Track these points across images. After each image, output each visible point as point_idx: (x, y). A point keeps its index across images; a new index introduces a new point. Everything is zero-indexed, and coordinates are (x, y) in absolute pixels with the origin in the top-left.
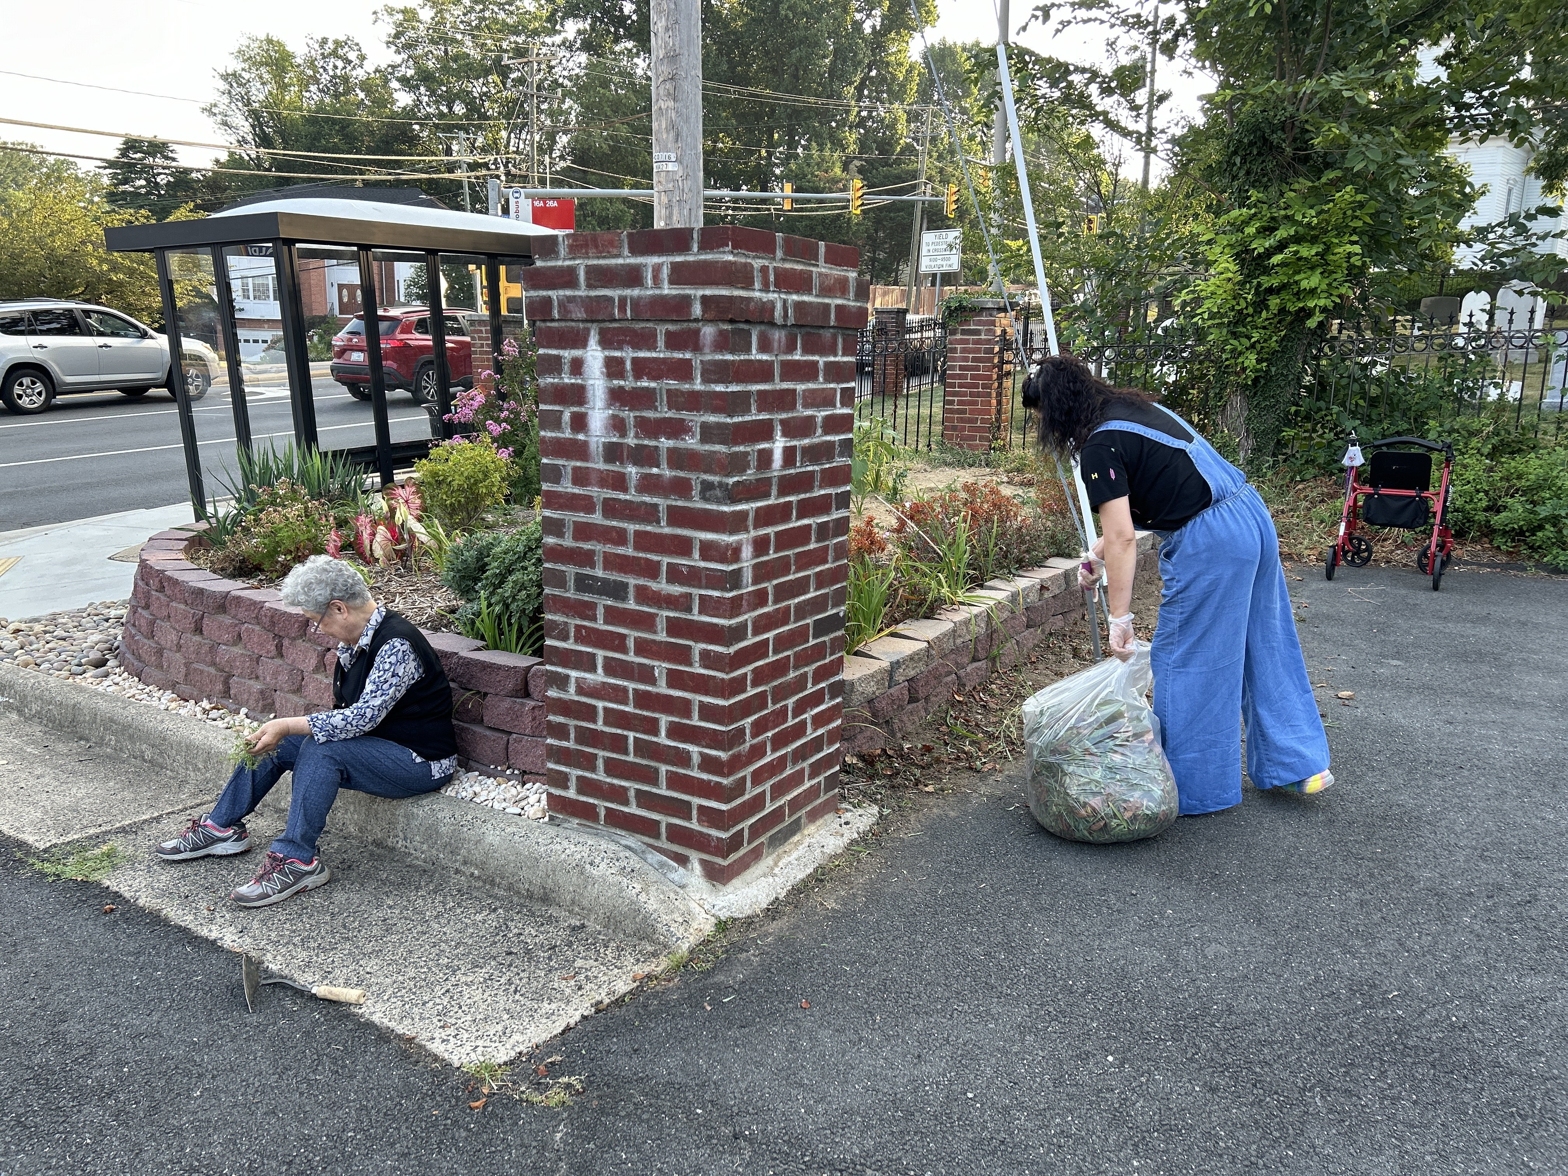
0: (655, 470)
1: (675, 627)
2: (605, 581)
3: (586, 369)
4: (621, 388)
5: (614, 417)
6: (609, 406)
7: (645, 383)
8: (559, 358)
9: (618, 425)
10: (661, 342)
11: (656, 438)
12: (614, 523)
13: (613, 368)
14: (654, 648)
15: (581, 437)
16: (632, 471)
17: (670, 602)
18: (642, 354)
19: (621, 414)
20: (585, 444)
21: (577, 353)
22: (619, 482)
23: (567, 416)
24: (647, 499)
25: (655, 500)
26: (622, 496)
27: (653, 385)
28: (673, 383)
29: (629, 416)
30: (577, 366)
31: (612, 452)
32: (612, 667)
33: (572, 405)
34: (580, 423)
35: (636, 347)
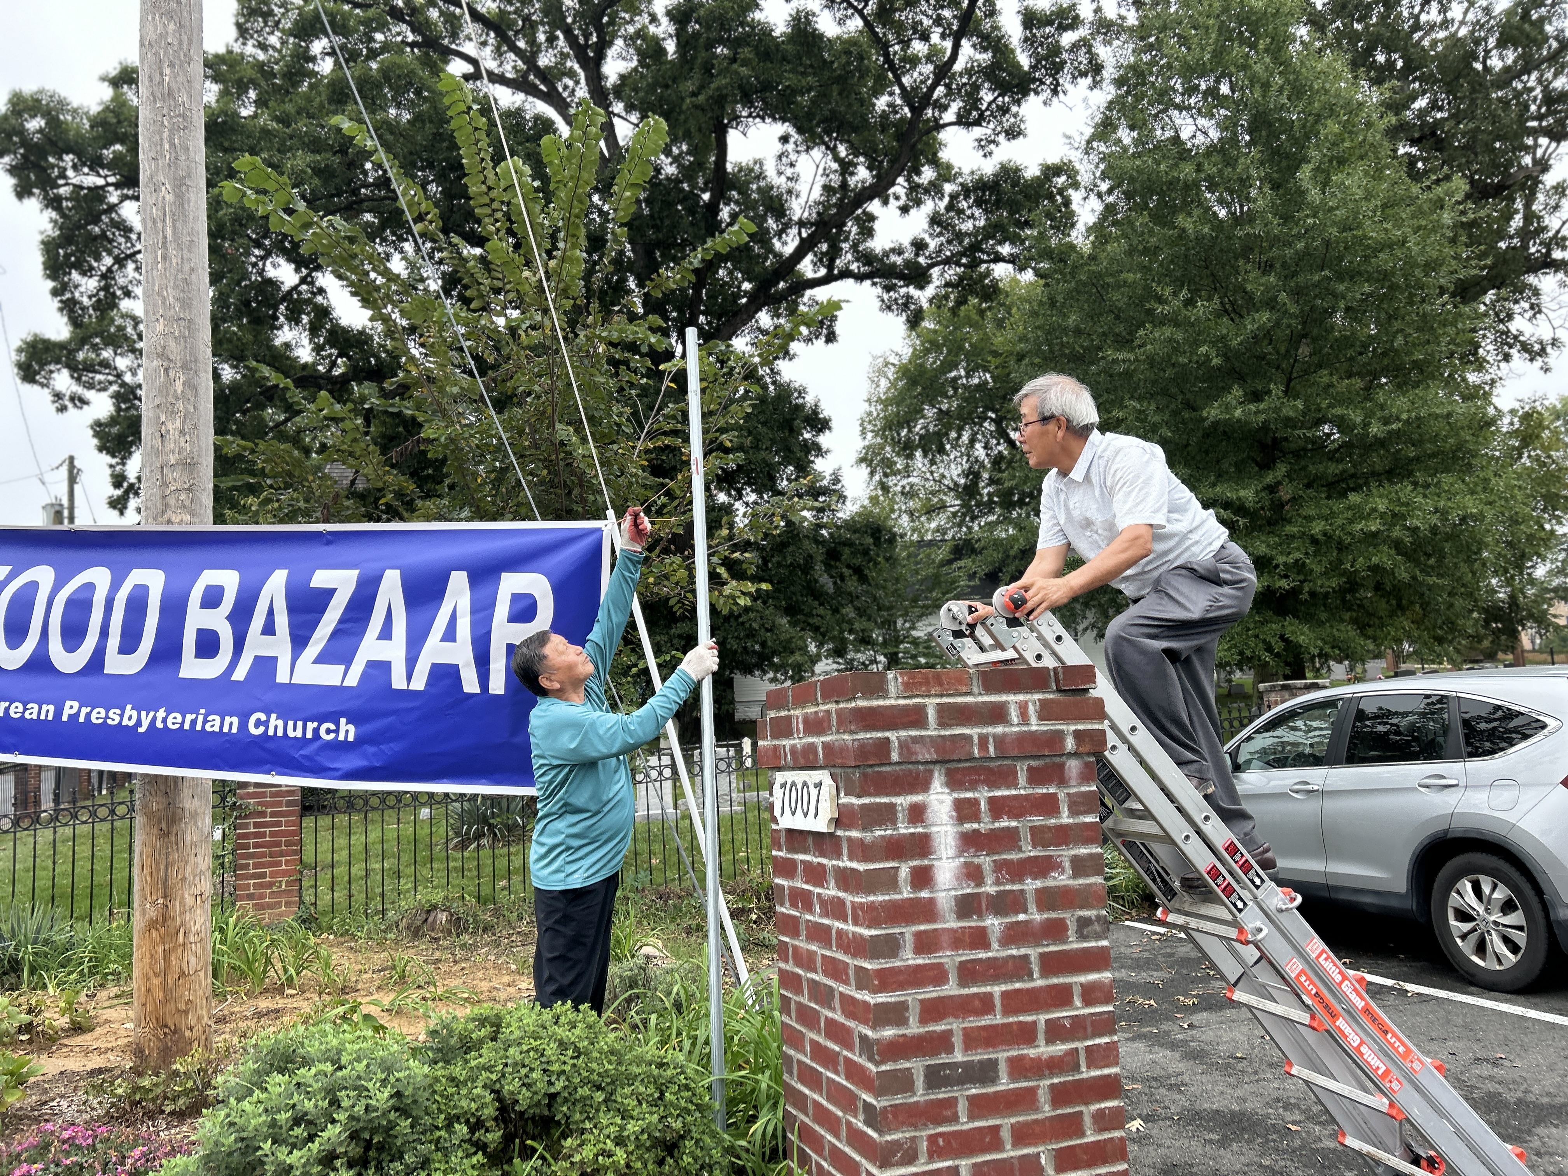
0: (1022, 917)
1: (1060, 1095)
2: (966, 1065)
3: (930, 815)
4: (976, 831)
5: (967, 865)
6: (961, 853)
7: (1004, 823)
8: (893, 806)
9: (973, 874)
10: (1022, 779)
11: (1021, 881)
12: (974, 990)
13: (965, 810)
14: (1037, 1130)
15: (924, 894)
16: (994, 923)
17: (1054, 1065)
18: (998, 793)
19: (976, 860)
20: (931, 901)
21: (917, 798)
22: (980, 939)
23: (905, 871)
24: (1014, 952)
25: (1023, 951)
26: (982, 955)
27: (1014, 824)
28: (1037, 820)
29: (986, 861)
30: (917, 813)
31: (966, 905)
33: (912, 858)
34: (923, 878)
35: (993, 784)
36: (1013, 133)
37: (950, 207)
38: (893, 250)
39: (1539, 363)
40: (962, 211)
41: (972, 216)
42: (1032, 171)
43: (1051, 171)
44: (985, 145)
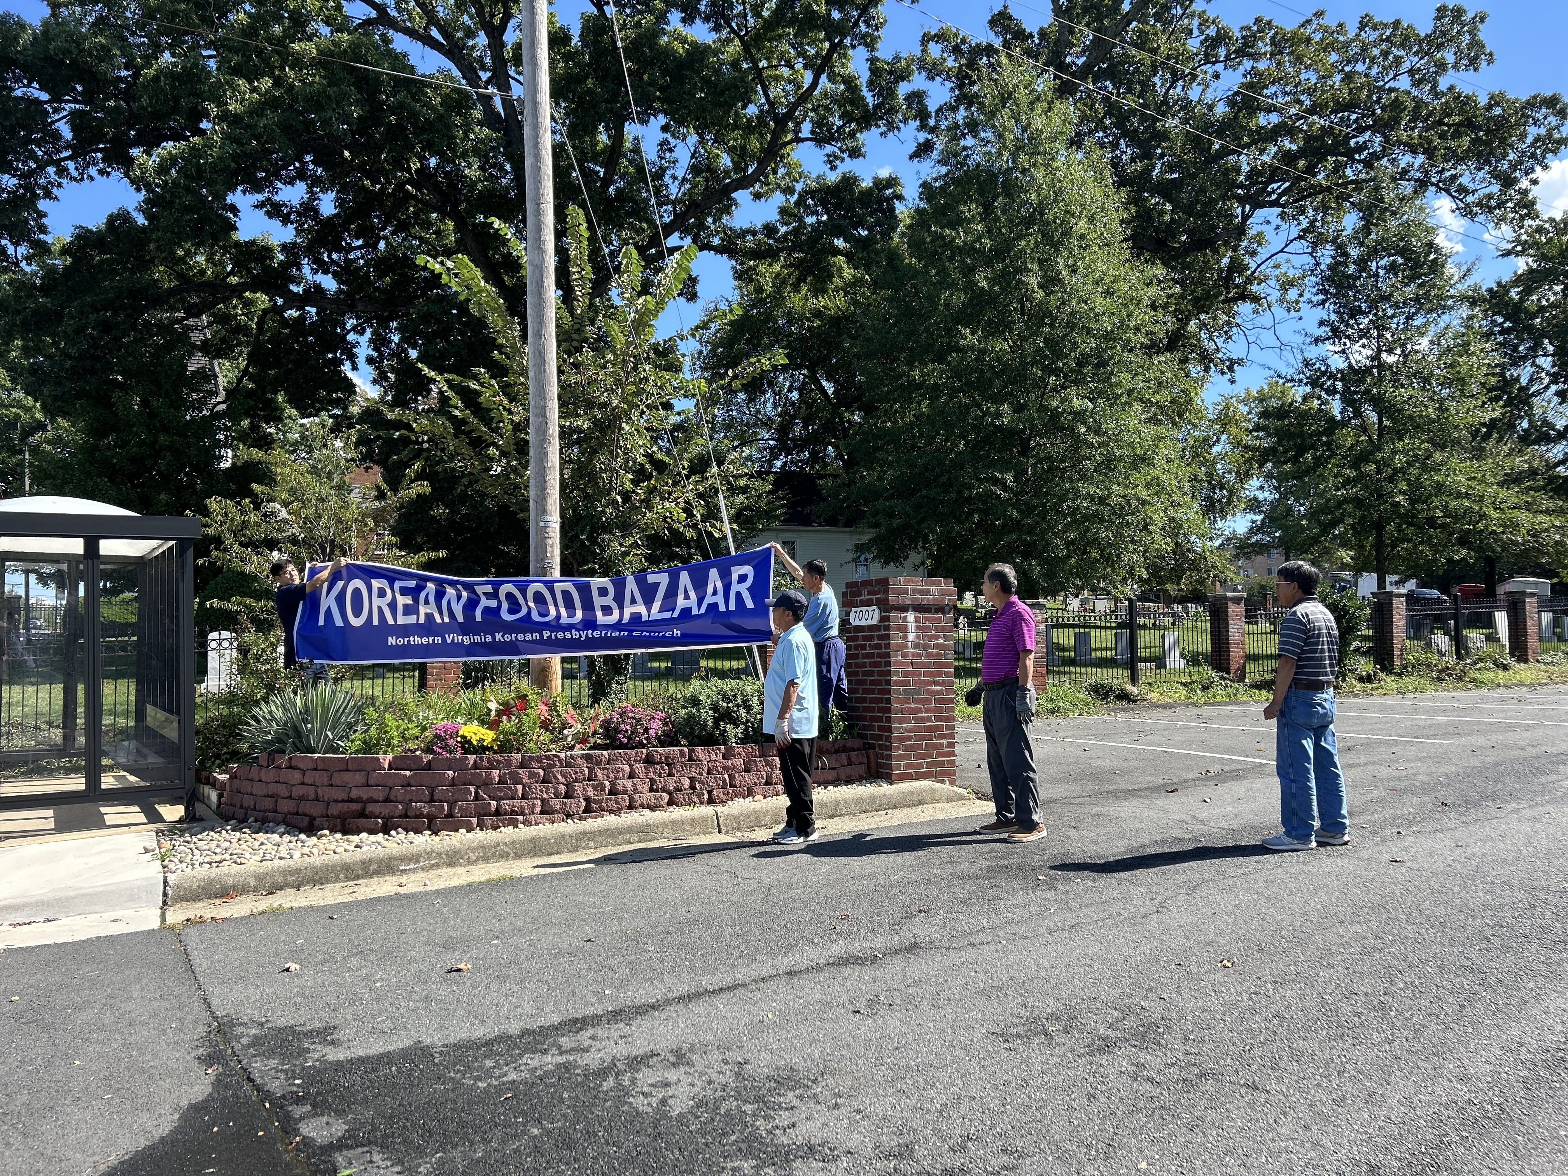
0: (931, 651)
2: (914, 690)
3: (908, 619)
4: (920, 626)
6: (916, 631)
7: (928, 623)
8: (899, 616)
9: (918, 637)
10: (934, 611)
13: (917, 620)
16: (923, 652)
18: (927, 615)
19: (919, 634)
21: (905, 614)
23: (901, 635)
24: (928, 661)
25: (931, 661)
28: (937, 623)
29: (922, 634)
30: (905, 618)
31: (916, 646)
32: (917, 720)
33: (903, 631)
34: (905, 637)
35: (926, 612)
36: (855, 153)
37: (798, 204)
38: (748, 231)
39: (1228, 376)
40: (809, 206)
41: (816, 213)
42: (866, 183)
43: (880, 185)
44: (832, 161)
